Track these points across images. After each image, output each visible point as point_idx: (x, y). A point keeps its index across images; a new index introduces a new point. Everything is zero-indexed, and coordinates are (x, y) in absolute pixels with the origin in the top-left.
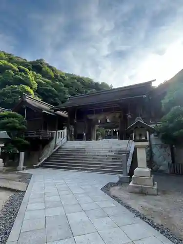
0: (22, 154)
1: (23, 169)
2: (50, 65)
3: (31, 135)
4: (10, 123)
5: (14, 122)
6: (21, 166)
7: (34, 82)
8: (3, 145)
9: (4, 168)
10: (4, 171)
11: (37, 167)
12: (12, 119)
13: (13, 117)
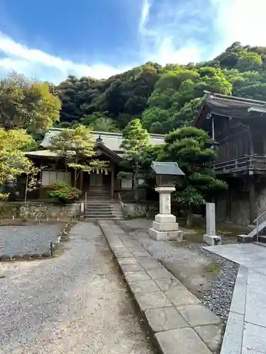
0: (211, 208)
1: (216, 242)
2: (252, 46)
3: (227, 168)
4: (184, 146)
5: (192, 144)
6: (211, 234)
7: (226, 82)
8: (174, 189)
9: (179, 235)
10: (180, 240)
11: (248, 240)
12: (186, 139)
13: (189, 136)
